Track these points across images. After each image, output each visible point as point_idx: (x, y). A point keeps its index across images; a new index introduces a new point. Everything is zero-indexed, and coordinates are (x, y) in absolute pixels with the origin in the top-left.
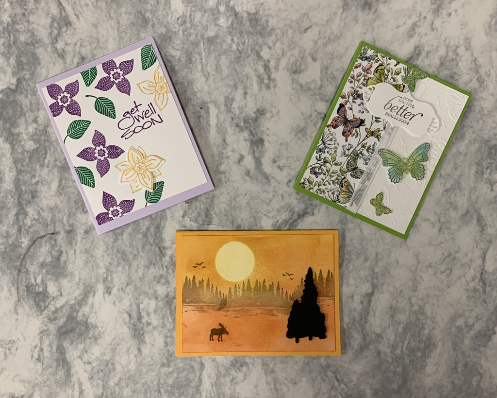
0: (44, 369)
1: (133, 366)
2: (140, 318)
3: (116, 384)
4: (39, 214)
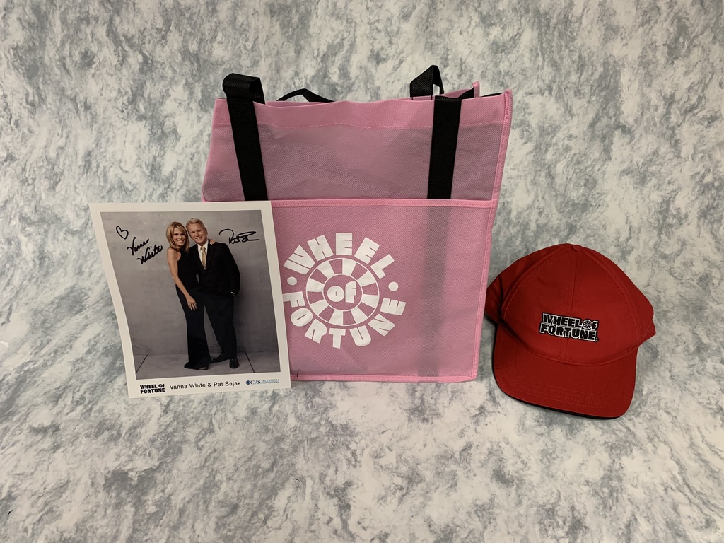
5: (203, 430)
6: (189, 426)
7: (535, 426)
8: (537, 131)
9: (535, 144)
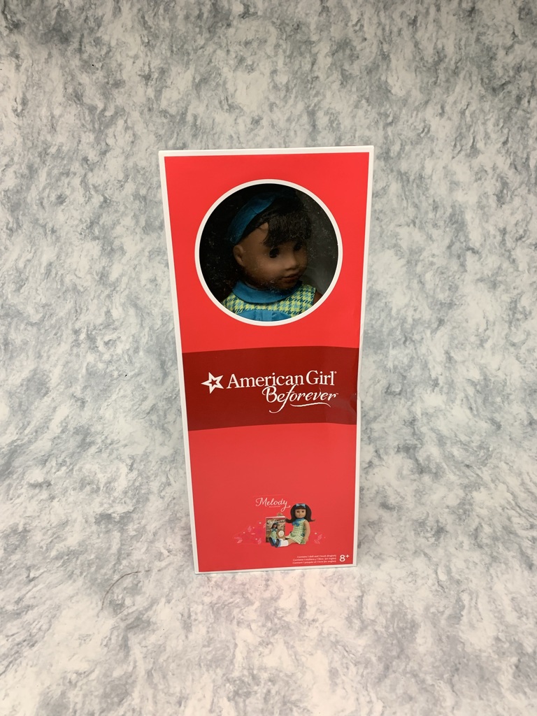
0: (108, 652)
1: (180, 648)
2: (189, 616)
3: (164, 661)
4: (130, 563)
5: (162, 484)
6: (152, 481)
7: (410, 475)
8: (407, 251)
9: (406, 260)
